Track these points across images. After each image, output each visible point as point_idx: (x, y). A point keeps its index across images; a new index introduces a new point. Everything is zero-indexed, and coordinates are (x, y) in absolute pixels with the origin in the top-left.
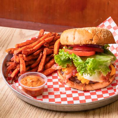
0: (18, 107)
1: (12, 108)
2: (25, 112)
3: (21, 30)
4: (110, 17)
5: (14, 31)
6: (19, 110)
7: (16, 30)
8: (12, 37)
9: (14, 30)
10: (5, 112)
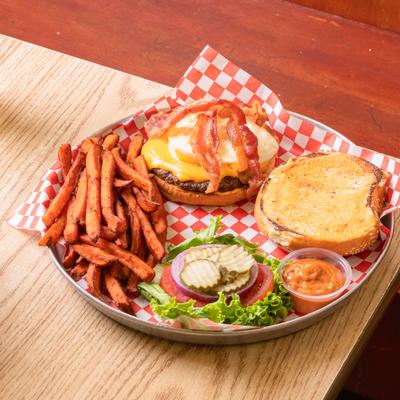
0: (62, 322)
1: (45, 324)
2: (75, 340)
3: (129, 79)
4: (208, 46)
5: (108, 79)
6: (61, 332)
7: (114, 75)
8: (100, 98)
9: (110, 75)
10: (26, 333)
